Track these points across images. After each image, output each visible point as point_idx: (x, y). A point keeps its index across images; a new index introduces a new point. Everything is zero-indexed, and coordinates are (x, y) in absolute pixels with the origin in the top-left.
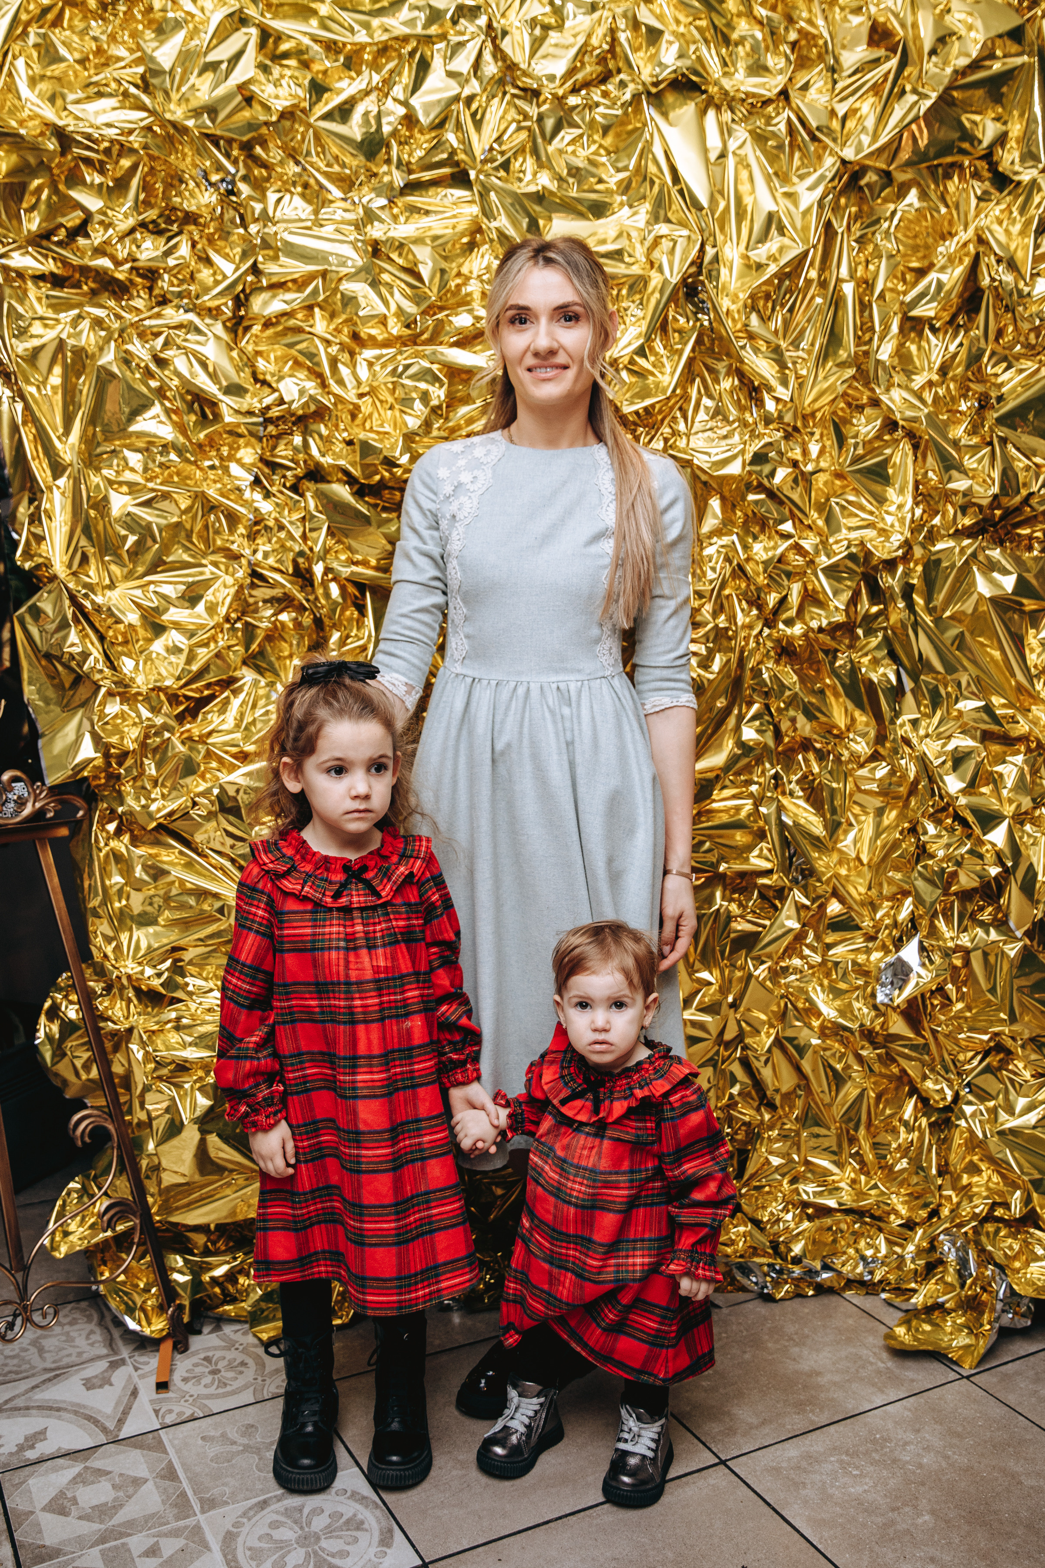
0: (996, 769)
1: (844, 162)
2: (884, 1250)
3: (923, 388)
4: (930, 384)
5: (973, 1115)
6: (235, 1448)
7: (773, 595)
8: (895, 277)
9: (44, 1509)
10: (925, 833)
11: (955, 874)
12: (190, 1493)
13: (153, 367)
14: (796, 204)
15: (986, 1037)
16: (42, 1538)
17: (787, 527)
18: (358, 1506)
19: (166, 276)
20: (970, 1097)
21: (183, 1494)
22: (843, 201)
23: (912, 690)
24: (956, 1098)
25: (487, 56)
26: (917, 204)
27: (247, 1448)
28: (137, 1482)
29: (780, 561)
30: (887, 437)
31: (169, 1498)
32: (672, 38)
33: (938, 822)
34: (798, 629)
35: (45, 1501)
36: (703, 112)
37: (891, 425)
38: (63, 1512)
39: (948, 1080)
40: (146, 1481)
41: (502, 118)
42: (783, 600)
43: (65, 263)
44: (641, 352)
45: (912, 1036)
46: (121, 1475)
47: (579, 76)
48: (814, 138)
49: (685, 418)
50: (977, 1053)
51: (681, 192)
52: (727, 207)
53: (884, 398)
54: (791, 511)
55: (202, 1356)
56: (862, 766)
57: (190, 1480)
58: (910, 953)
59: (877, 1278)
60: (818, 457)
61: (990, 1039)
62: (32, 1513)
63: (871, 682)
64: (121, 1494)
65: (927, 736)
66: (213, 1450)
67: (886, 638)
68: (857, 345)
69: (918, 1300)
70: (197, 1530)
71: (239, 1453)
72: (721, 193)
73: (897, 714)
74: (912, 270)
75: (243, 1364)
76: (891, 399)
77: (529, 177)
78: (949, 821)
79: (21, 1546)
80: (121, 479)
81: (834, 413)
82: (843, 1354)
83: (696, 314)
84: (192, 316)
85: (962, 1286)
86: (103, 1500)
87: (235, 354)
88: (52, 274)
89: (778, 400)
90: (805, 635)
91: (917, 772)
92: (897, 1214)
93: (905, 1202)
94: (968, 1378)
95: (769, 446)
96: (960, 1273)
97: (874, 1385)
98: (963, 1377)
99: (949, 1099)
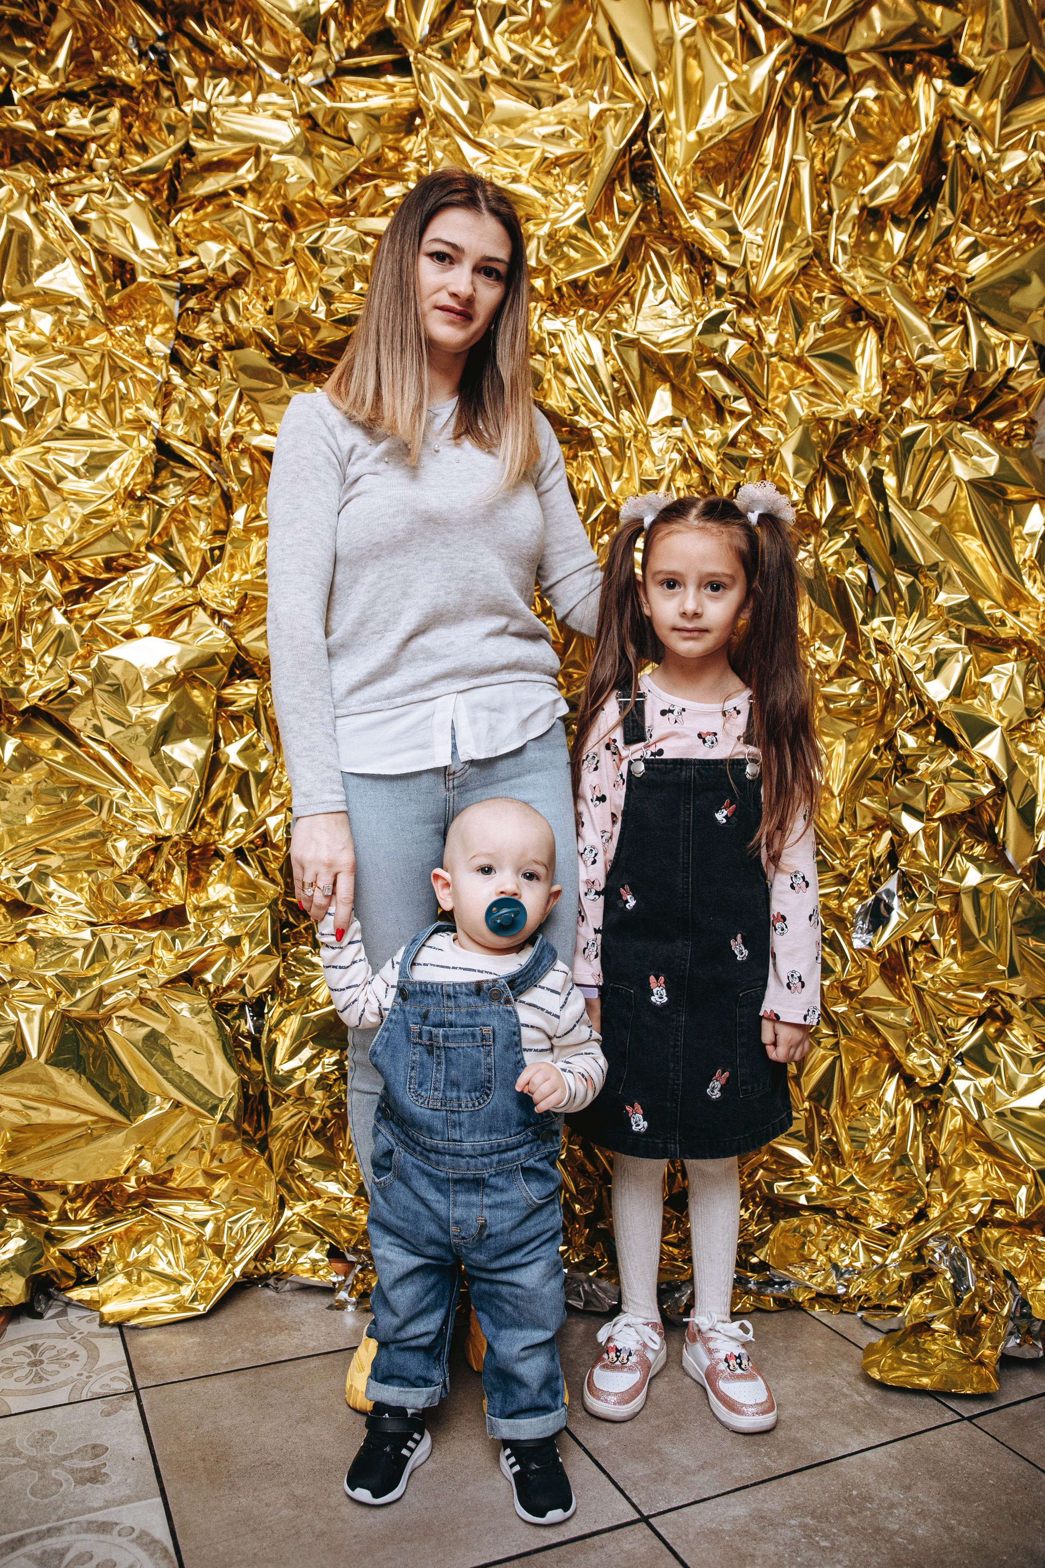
0: (983, 680)
2: (862, 1257)
5: (967, 1092)
7: (728, 481)
8: (854, 167)
10: (904, 746)
11: (940, 793)
14: (746, 84)
15: (981, 996)
17: (743, 405)
19: (93, 146)
20: (962, 1071)
23: (885, 589)
24: (947, 1072)
26: (875, 93)
29: (735, 445)
30: (849, 325)
33: (919, 735)
39: (935, 1052)
44: (584, 225)
45: (893, 999)
49: (631, 302)
50: (970, 1020)
51: (626, 63)
53: (845, 277)
54: (746, 389)
55: (29, 1344)
56: (830, 681)
58: (889, 892)
59: (853, 1292)
61: (986, 998)
63: (840, 581)
65: (903, 638)
67: (854, 537)
68: (818, 228)
72: (668, 66)
73: (870, 615)
74: (871, 161)
75: (74, 1356)
76: (853, 279)
77: (471, 61)
78: (931, 736)
80: (26, 340)
82: (810, 1382)
85: (958, 1301)
89: (729, 268)
91: (894, 677)
92: (877, 1214)
93: (887, 1201)
94: (970, 1419)
95: (721, 317)
96: (955, 1288)
97: (849, 1423)
98: (963, 1418)
99: (938, 1075)
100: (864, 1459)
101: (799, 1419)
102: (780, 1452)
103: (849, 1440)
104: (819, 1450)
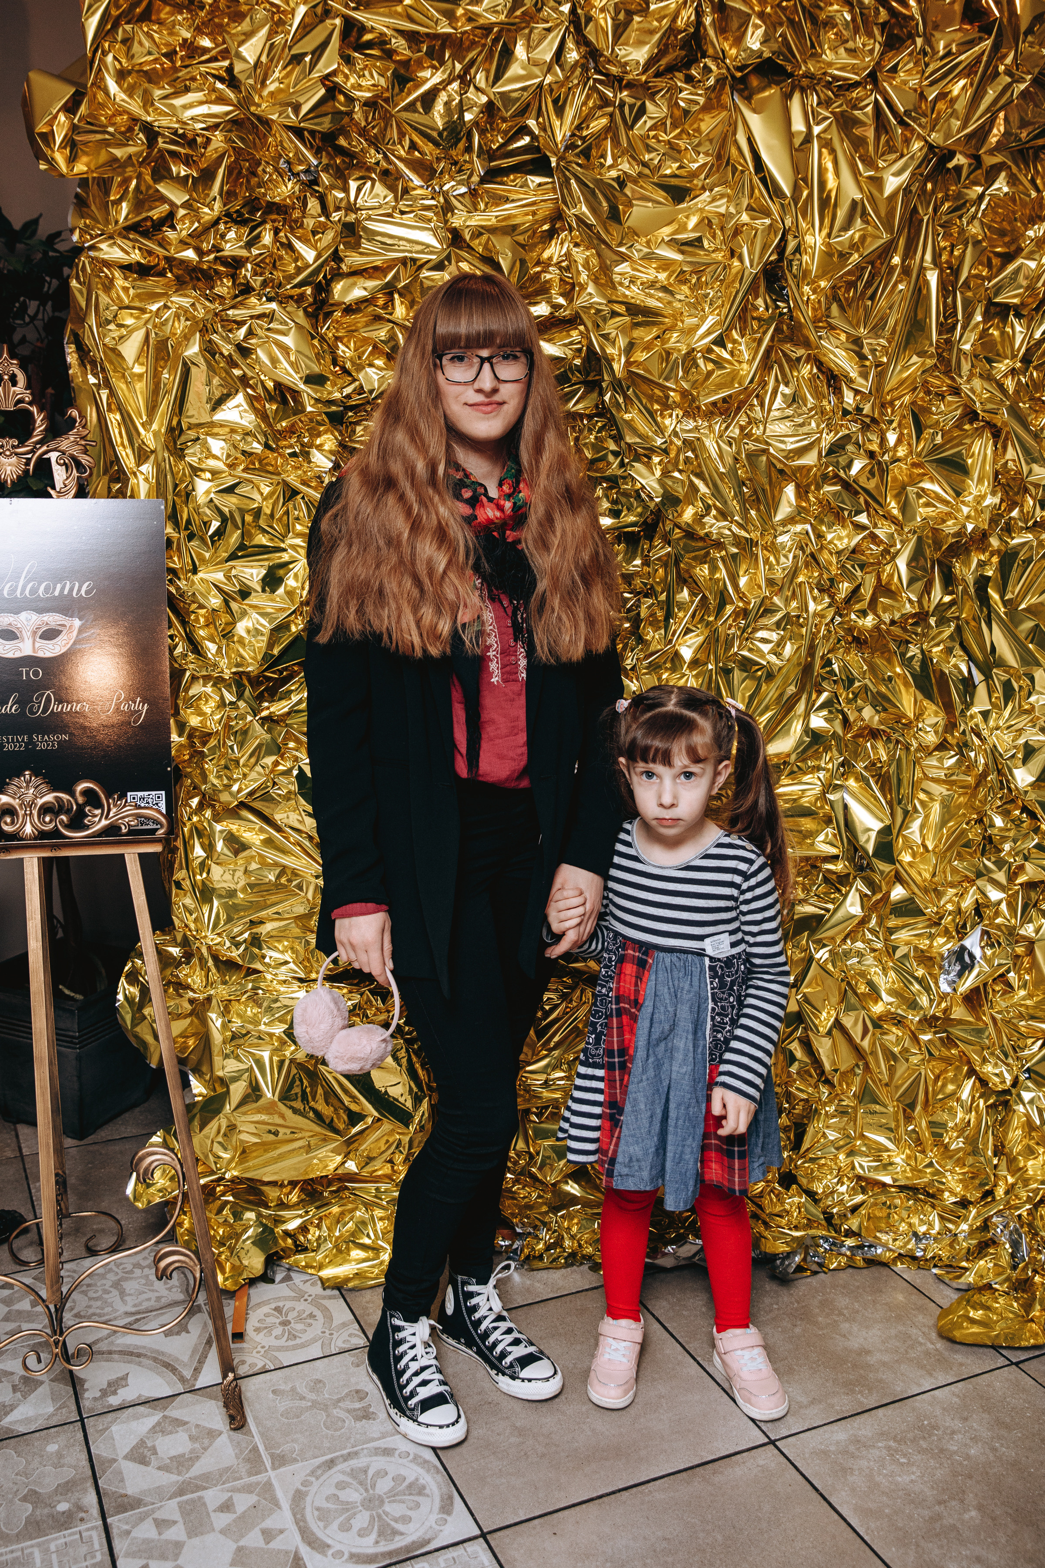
1: (931, 147)
2: (937, 1226)
3: (1006, 376)
4: (1013, 372)
5: (1032, 1101)
6: (304, 1404)
7: (846, 585)
8: (981, 264)
9: (126, 1457)
10: (992, 825)
11: (1021, 868)
12: (261, 1448)
13: (236, 357)
14: (881, 189)
16: (124, 1488)
17: (863, 519)
18: (421, 1471)
19: (249, 266)
20: (1029, 1083)
21: (255, 1449)
22: (929, 186)
23: (984, 684)
24: (1015, 1083)
25: (570, 44)
26: (1006, 189)
27: (315, 1404)
28: (212, 1434)
29: (854, 551)
30: (967, 427)
31: (241, 1452)
32: (758, 22)
33: (1006, 814)
34: (869, 621)
35: (127, 1450)
36: (788, 96)
37: (971, 415)
38: (143, 1461)
39: (1007, 1065)
40: (221, 1433)
41: (585, 103)
42: (856, 590)
43: (150, 253)
44: (720, 342)
45: (972, 1021)
46: (197, 1426)
47: (664, 62)
48: (902, 123)
49: (762, 405)
50: (1037, 1040)
51: (764, 181)
52: (810, 195)
53: (965, 388)
54: (866, 502)
55: (274, 1306)
56: (930, 755)
57: (262, 1434)
58: (973, 942)
59: (929, 1254)
60: (896, 445)
62: (115, 1460)
63: (943, 673)
64: (197, 1445)
65: (997, 729)
66: (283, 1404)
67: (959, 629)
68: (940, 333)
69: (970, 1278)
70: (268, 1486)
71: (308, 1409)
72: (805, 180)
73: (968, 705)
74: (998, 255)
75: (312, 1316)
76: (972, 390)
77: (609, 161)
78: (1017, 812)
79: (105, 1494)
80: (203, 466)
81: (913, 403)
82: (893, 1332)
83: (775, 301)
84: (274, 305)
85: (1014, 1267)
86: (180, 1450)
87: (316, 342)
88: (138, 263)
89: (857, 392)
90: (877, 628)
91: (986, 764)
92: (952, 1193)
93: (961, 1181)
94: (1017, 1364)
95: (847, 438)
96: (1013, 1256)
97: (923, 1367)
98: (1012, 1363)
99: (1008, 1083)
100: (933, 1397)
101: (884, 1364)
102: (870, 1390)
103: (922, 1381)
104: (900, 1389)
